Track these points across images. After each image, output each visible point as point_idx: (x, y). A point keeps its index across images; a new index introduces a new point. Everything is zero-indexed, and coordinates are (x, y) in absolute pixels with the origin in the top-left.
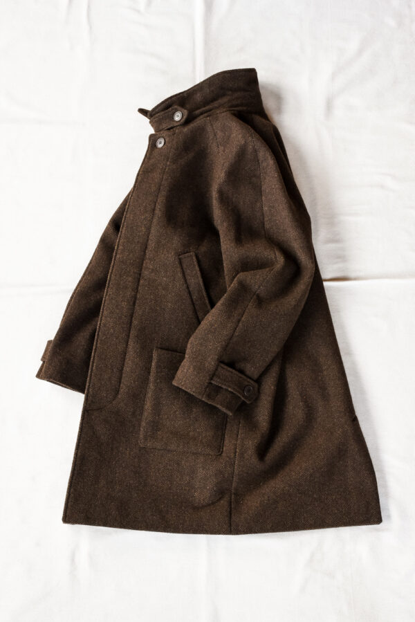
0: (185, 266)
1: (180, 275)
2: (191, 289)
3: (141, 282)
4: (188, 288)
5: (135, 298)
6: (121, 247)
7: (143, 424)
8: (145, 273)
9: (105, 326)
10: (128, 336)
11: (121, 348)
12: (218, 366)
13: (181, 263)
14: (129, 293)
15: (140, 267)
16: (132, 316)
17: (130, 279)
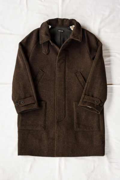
0: (78, 76)
1: (77, 79)
2: (81, 82)
3: (66, 83)
4: (80, 82)
5: (65, 87)
6: (58, 74)
8: (66, 80)
9: (58, 97)
10: (65, 99)
11: (64, 103)
12: (85, 96)
13: (76, 76)
14: (63, 86)
15: (65, 79)
16: (65, 93)
17: (63, 82)
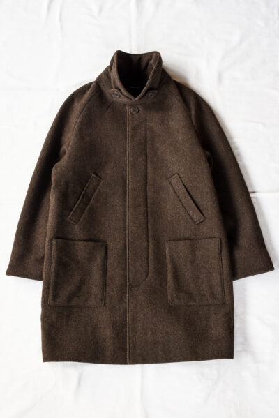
0: (173, 185)
1: (172, 191)
4: (178, 197)
5: (147, 210)
7: (169, 290)
8: (150, 194)
9: (131, 232)
10: (148, 236)
11: (144, 244)
13: (170, 184)
15: (146, 191)
17: (141, 200)
